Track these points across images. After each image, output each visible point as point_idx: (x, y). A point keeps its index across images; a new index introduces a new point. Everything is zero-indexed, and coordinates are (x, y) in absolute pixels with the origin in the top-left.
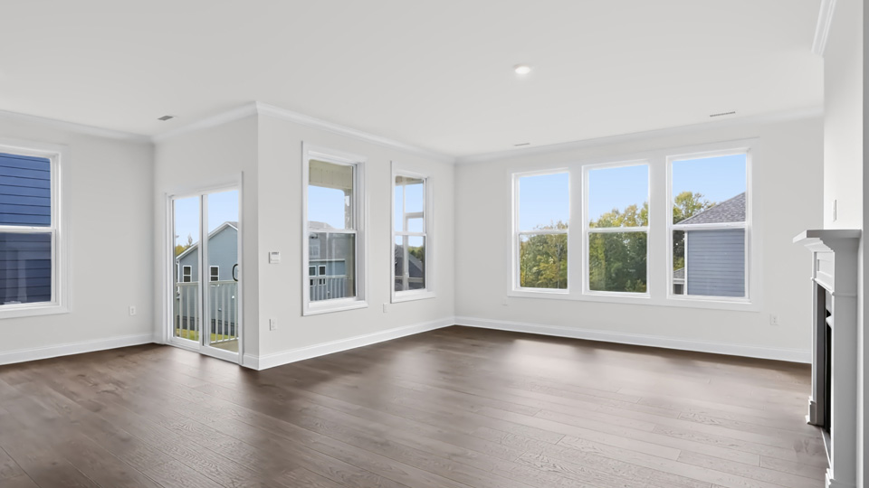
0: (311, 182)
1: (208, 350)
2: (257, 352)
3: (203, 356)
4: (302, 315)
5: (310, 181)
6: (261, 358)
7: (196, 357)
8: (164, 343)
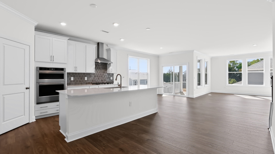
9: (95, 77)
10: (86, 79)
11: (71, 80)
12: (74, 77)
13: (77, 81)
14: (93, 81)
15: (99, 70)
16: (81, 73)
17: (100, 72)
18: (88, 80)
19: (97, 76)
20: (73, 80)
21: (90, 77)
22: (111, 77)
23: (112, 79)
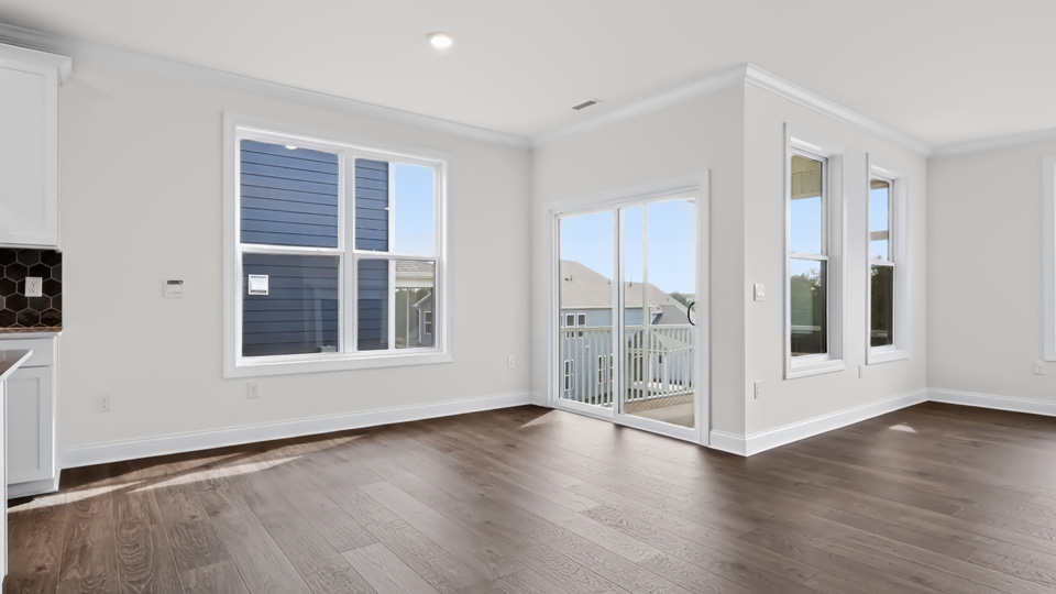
0: (794, 195)
1: (626, 419)
2: (741, 429)
3: (619, 427)
4: (784, 378)
5: (792, 194)
6: (749, 438)
7: (610, 427)
8: (548, 406)
22: (29, 280)
23: (39, 293)
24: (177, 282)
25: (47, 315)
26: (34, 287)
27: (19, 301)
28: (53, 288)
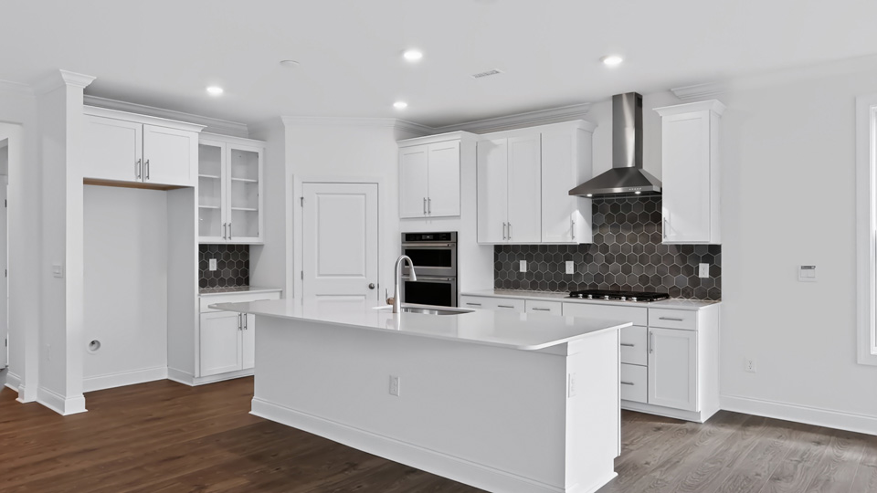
9: (609, 260)
10: (570, 268)
11: (521, 271)
12: (529, 259)
13: (539, 276)
14: (598, 277)
15: (627, 229)
16: (552, 247)
17: (633, 240)
18: (577, 275)
19: (621, 258)
20: (525, 271)
21: (588, 259)
22: (701, 265)
23: (707, 275)
24: (810, 267)
25: (711, 292)
26: (704, 271)
27: (696, 281)
28: (716, 271)
